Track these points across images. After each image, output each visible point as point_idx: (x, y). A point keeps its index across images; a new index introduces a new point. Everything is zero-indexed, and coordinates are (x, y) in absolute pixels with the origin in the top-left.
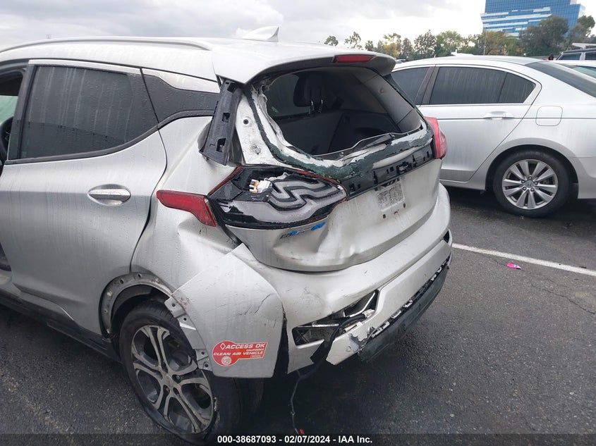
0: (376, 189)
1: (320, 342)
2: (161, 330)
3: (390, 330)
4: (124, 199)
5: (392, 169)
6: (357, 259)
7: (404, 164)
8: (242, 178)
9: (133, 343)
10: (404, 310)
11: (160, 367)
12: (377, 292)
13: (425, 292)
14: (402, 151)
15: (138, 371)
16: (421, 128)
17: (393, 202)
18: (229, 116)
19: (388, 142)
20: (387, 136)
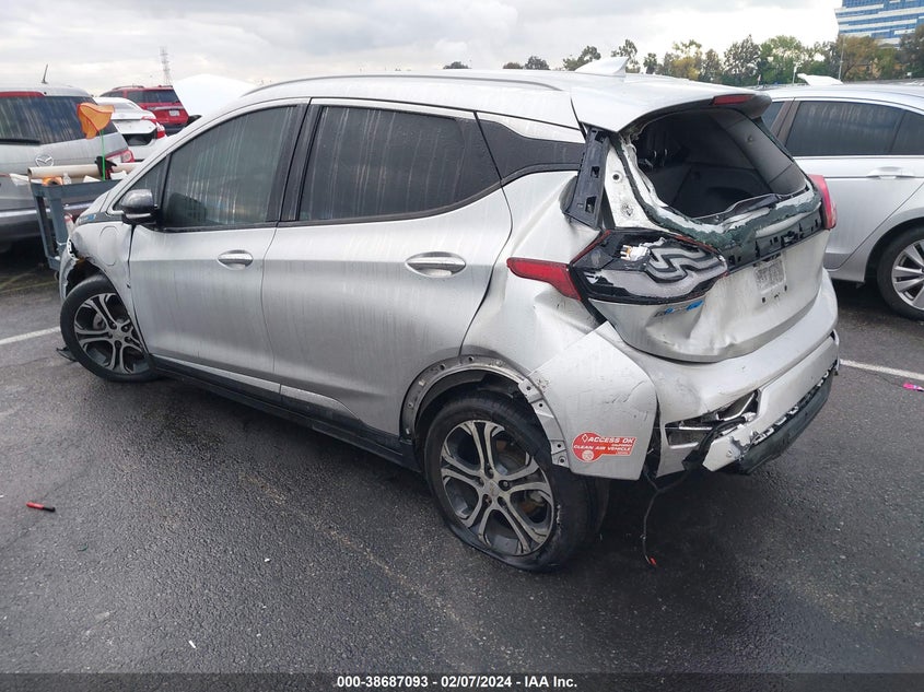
0: (755, 265)
1: (694, 444)
2: (489, 426)
3: (775, 438)
4: (455, 269)
5: (776, 239)
6: (733, 351)
7: (790, 234)
8: (612, 242)
9: (445, 443)
10: (789, 417)
11: (482, 471)
12: (756, 392)
13: (811, 399)
14: (787, 217)
15: (448, 479)
16: (807, 189)
17: (772, 283)
18: (598, 171)
19: (771, 206)
20: (771, 198)
